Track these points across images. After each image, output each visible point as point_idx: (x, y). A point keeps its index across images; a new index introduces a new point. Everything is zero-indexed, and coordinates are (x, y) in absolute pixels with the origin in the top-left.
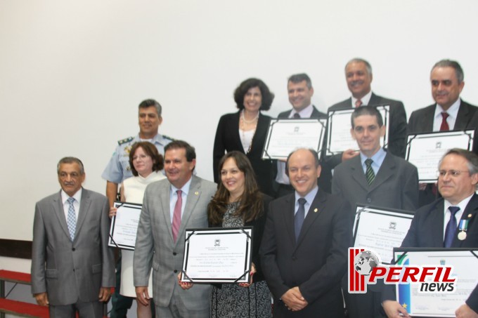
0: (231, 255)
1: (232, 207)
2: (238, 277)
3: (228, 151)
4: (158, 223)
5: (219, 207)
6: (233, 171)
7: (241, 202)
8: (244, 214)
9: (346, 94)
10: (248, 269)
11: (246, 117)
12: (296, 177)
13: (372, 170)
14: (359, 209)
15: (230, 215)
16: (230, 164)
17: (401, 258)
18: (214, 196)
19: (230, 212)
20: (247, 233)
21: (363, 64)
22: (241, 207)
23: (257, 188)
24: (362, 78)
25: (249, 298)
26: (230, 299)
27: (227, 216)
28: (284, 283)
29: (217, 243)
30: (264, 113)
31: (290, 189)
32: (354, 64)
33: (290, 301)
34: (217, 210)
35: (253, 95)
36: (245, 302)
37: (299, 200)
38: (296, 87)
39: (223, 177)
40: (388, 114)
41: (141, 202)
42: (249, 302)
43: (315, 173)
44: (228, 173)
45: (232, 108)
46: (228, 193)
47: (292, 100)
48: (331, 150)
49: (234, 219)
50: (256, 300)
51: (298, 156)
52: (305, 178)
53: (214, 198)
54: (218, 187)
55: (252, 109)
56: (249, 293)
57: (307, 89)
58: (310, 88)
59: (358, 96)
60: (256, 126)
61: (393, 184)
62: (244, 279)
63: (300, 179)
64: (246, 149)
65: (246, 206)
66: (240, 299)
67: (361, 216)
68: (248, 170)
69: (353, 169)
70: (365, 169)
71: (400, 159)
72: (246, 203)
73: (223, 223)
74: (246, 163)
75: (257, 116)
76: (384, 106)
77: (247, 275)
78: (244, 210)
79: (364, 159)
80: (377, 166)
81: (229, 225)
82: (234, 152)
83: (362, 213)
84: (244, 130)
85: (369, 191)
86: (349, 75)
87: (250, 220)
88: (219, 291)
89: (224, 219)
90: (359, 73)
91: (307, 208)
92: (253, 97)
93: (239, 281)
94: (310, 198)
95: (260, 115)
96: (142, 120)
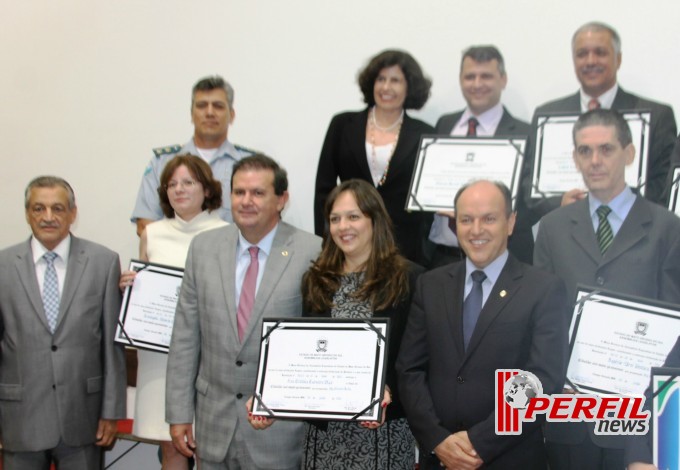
0: (347, 369)
1: (349, 282)
2: (359, 411)
3: (342, 180)
4: (212, 305)
5: (326, 281)
6: (352, 217)
7: (366, 272)
8: (373, 296)
9: (568, 84)
10: (377, 396)
11: (378, 119)
12: (469, 232)
13: (609, 227)
14: (581, 294)
15: (346, 295)
16: (346, 203)
17: (664, 386)
18: (315, 259)
19: (346, 291)
20: (378, 331)
21: (607, 35)
22: (367, 284)
23: (394, 249)
24: (603, 60)
25: (376, 449)
26: (342, 449)
27: (341, 298)
28: (441, 424)
29: (322, 346)
30: (412, 114)
31: (456, 254)
32: (589, 34)
33: (450, 456)
34: (322, 285)
35: (388, 81)
36: (368, 456)
37: (473, 275)
38: (478, 69)
39: (334, 227)
40: (647, 128)
41: (182, 265)
42: (377, 456)
43: (505, 227)
44: (343, 220)
45: (355, 102)
46: (342, 257)
48: (541, 188)
49: (352, 305)
50: (389, 453)
51: (476, 195)
52: (486, 236)
53: (315, 263)
54: (324, 246)
55: (387, 105)
56: (377, 440)
57: (498, 75)
58: (503, 74)
59: (594, 92)
60: (397, 137)
61: (646, 252)
62: (371, 415)
63: (477, 237)
64: (378, 178)
65: (377, 280)
66: (360, 450)
67: (584, 307)
68: (378, 214)
69: (574, 222)
70: (596, 225)
71: (659, 208)
72: (376, 276)
73: (333, 310)
74: (375, 202)
75: (400, 120)
76: (640, 113)
77: (376, 407)
78: (371, 288)
79: (594, 206)
80: (617, 218)
81: (344, 315)
82: (352, 181)
83: (587, 303)
84: (374, 143)
85: (601, 265)
86: (580, 53)
87: (381, 307)
88: (321, 434)
89: (334, 302)
90: (599, 52)
91: (487, 290)
92: (391, 85)
93: (360, 418)
94: (493, 272)
95: (406, 117)
96: (201, 113)
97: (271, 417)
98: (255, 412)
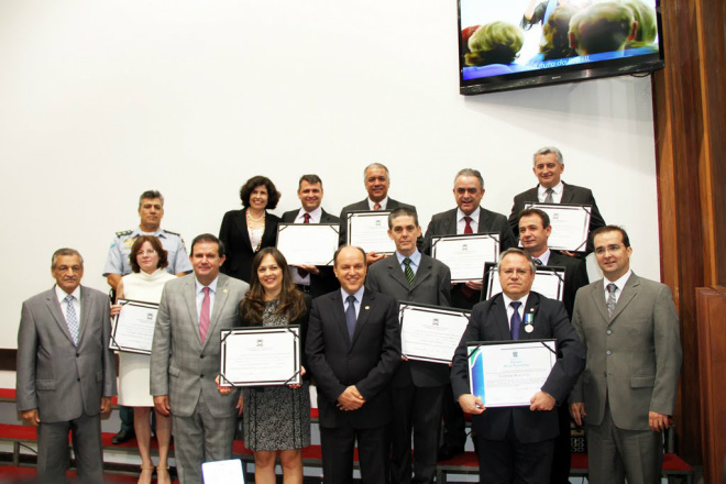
0: (277, 356)
1: (271, 306)
2: (288, 379)
4: (183, 323)
5: (258, 305)
6: (273, 268)
8: (287, 313)
9: (361, 194)
10: (298, 369)
11: (252, 215)
12: (347, 275)
13: (411, 269)
14: (402, 306)
15: (270, 314)
19: (269, 310)
20: (294, 332)
22: (283, 306)
25: (293, 400)
26: (273, 402)
27: (267, 315)
28: (340, 383)
29: (260, 343)
32: (375, 169)
34: (255, 308)
35: (259, 194)
38: (307, 186)
39: (262, 274)
41: (158, 301)
42: (294, 404)
44: (268, 270)
47: (304, 201)
49: (275, 318)
50: (300, 402)
52: (357, 276)
53: (248, 296)
55: (258, 207)
57: (319, 190)
59: (375, 199)
62: (296, 381)
64: (255, 248)
65: (287, 304)
66: (284, 402)
67: (405, 314)
69: (390, 268)
70: (403, 268)
72: (286, 302)
73: (264, 322)
75: (264, 215)
78: (285, 309)
79: (401, 259)
80: (415, 265)
81: (270, 324)
83: (405, 311)
84: (252, 228)
85: (410, 290)
87: (294, 319)
89: (264, 317)
92: (260, 196)
95: (266, 213)
96: (147, 211)
97: (233, 387)
98: (222, 385)
